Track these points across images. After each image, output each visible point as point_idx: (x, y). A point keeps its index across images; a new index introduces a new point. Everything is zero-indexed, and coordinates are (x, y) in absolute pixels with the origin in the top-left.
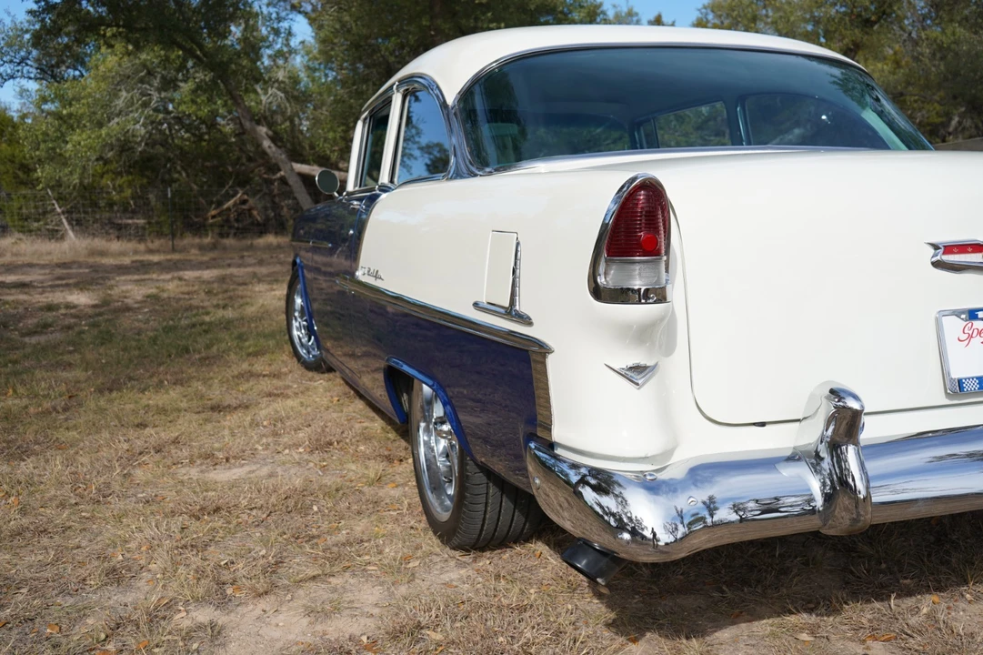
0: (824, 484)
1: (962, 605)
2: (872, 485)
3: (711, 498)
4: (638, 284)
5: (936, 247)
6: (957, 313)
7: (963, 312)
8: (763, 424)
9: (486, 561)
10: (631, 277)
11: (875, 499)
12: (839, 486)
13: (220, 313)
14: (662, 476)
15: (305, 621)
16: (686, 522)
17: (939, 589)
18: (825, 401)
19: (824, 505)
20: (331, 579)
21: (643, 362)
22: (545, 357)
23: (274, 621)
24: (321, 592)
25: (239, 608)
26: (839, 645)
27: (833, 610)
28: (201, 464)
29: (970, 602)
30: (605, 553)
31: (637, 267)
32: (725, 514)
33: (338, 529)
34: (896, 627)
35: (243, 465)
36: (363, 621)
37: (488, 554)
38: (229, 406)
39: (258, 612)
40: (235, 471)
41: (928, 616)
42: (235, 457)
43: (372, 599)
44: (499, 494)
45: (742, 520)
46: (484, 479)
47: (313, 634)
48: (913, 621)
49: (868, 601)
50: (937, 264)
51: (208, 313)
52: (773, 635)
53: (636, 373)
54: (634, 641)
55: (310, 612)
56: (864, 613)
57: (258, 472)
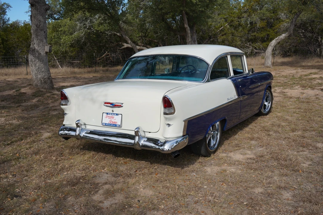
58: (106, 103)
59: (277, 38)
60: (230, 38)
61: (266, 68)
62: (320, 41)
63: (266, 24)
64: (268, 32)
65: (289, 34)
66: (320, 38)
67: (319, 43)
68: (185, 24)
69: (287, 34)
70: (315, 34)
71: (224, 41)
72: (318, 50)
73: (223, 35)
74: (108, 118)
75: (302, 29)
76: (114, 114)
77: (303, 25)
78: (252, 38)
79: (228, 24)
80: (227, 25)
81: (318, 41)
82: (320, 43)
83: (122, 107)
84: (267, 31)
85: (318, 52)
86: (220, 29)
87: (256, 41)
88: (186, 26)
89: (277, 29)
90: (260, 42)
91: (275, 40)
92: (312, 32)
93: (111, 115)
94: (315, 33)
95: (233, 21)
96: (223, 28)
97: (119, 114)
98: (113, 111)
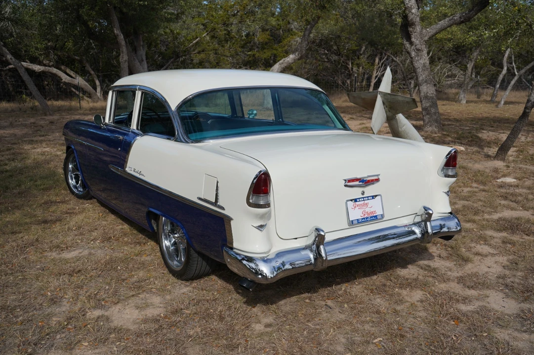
0: (314, 255)
1: (355, 286)
2: (327, 254)
3: (283, 262)
4: (262, 203)
5: (345, 180)
6: (351, 200)
7: (353, 200)
8: (296, 239)
9: (194, 284)
10: (260, 200)
11: (328, 259)
12: (318, 255)
13: (13, 164)
14: (268, 257)
15: (137, 311)
16: (276, 270)
17: (348, 281)
18: (314, 232)
19: (314, 262)
20: (139, 295)
21: (262, 224)
22: (230, 222)
23: (125, 312)
24: (137, 301)
25: (110, 309)
26: (318, 302)
27: (315, 292)
28: (56, 251)
29: (357, 285)
30: (252, 281)
31: (261, 197)
32: (288, 266)
33: (133, 276)
34: (335, 295)
35: (75, 250)
36: (158, 309)
37: (195, 281)
38: (51, 220)
39: (117, 310)
40: (73, 253)
41: (344, 290)
42: (70, 247)
43: (158, 301)
44: (202, 260)
45: (293, 268)
46: (197, 256)
47: (142, 315)
48: (340, 293)
49: (326, 287)
50: (346, 186)
51: (6, 165)
52: (297, 301)
53: (261, 227)
54: (254, 307)
55: (137, 307)
56: (325, 292)
57: (83, 253)
58: (350, 181)
59: (281, 62)
60: (212, 57)
61: (264, 111)
62: (350, 69)
63: (268, 37)
64: (274, 51)
65: (300, 55)
66: (350, 65)
67: (349, 71)
68: (115, 29)
69: (297, 54)
70: (342, 57)
71: (203, 62)
72: (348, 82)
73: (199, 53)
74: (357, 208)
75: (323, 48)
76: (368, 197)
77: (324, 43)
78: (250, 59)
79: (207, 34)
80: (205, 36)
81: (348, 68)
82: (351, 71)
84: (272, 48)
85: (348, 85)
86: (194, 42)
87: (256, 65)
88: (117, 31)
89: (286, 47)
90: (262, 66)
91: (278, 64)
92: (338, 53)
93: (363, 200)
94: (342, 55)
95: (215, 29)
96: (200, 40)
97: (376, 196)
98: (363, 193)
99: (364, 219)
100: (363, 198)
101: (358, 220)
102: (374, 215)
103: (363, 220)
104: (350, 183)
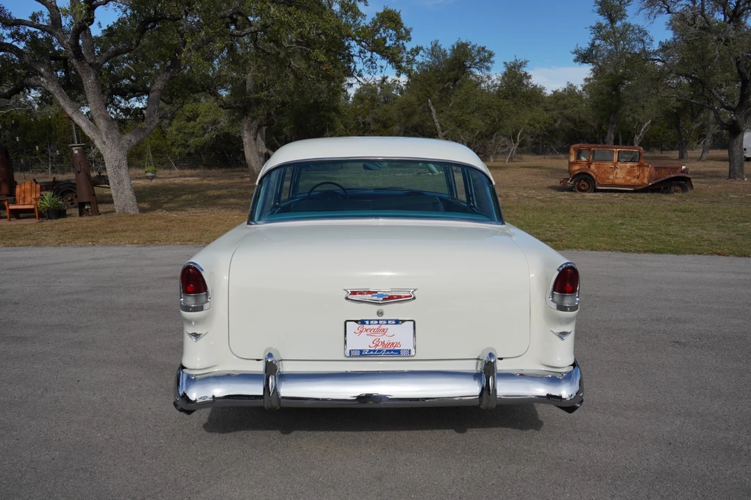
5: (347, 291)
7: (360, 321)
8: (259, 360)
50: (348, 299)
53: (195, 336)
58: (354, 293)
74: (364, 334)
76: (387, 321)
83: (414, 298)
93: (378, 324)
97: (403, 321)
98: (380, 313)
99: (374, 351)
100: (378, 321)
101: (361, 351)
102: (396, 348)
103: (371, 353)
104: (354, 295)
